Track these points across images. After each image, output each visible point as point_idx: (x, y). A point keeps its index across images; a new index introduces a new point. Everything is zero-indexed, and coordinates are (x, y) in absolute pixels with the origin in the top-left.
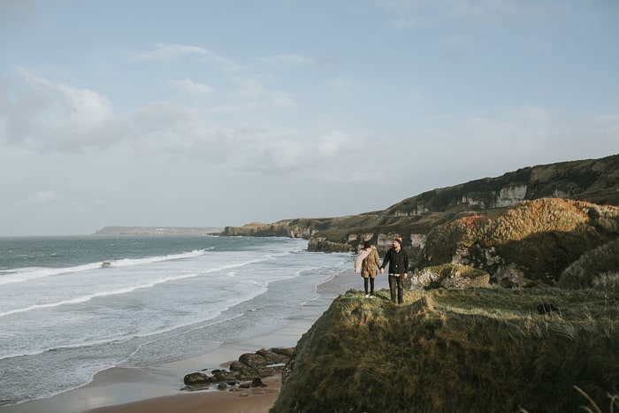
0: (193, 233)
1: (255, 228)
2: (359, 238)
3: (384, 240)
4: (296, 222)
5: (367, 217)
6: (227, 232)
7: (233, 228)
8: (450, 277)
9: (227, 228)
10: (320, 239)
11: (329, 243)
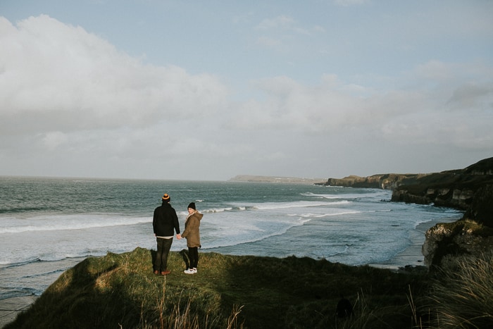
0: (304, 183)
1: (353, 180)
2: (436, 193)
3: (459, 195)
4: (386, 176)
5: (447, 175)
6: (330, 182)
7: (334, 180)
8: (461, 234)
9: (330, 179)
10: (402, 192)
11: (410, 195)
